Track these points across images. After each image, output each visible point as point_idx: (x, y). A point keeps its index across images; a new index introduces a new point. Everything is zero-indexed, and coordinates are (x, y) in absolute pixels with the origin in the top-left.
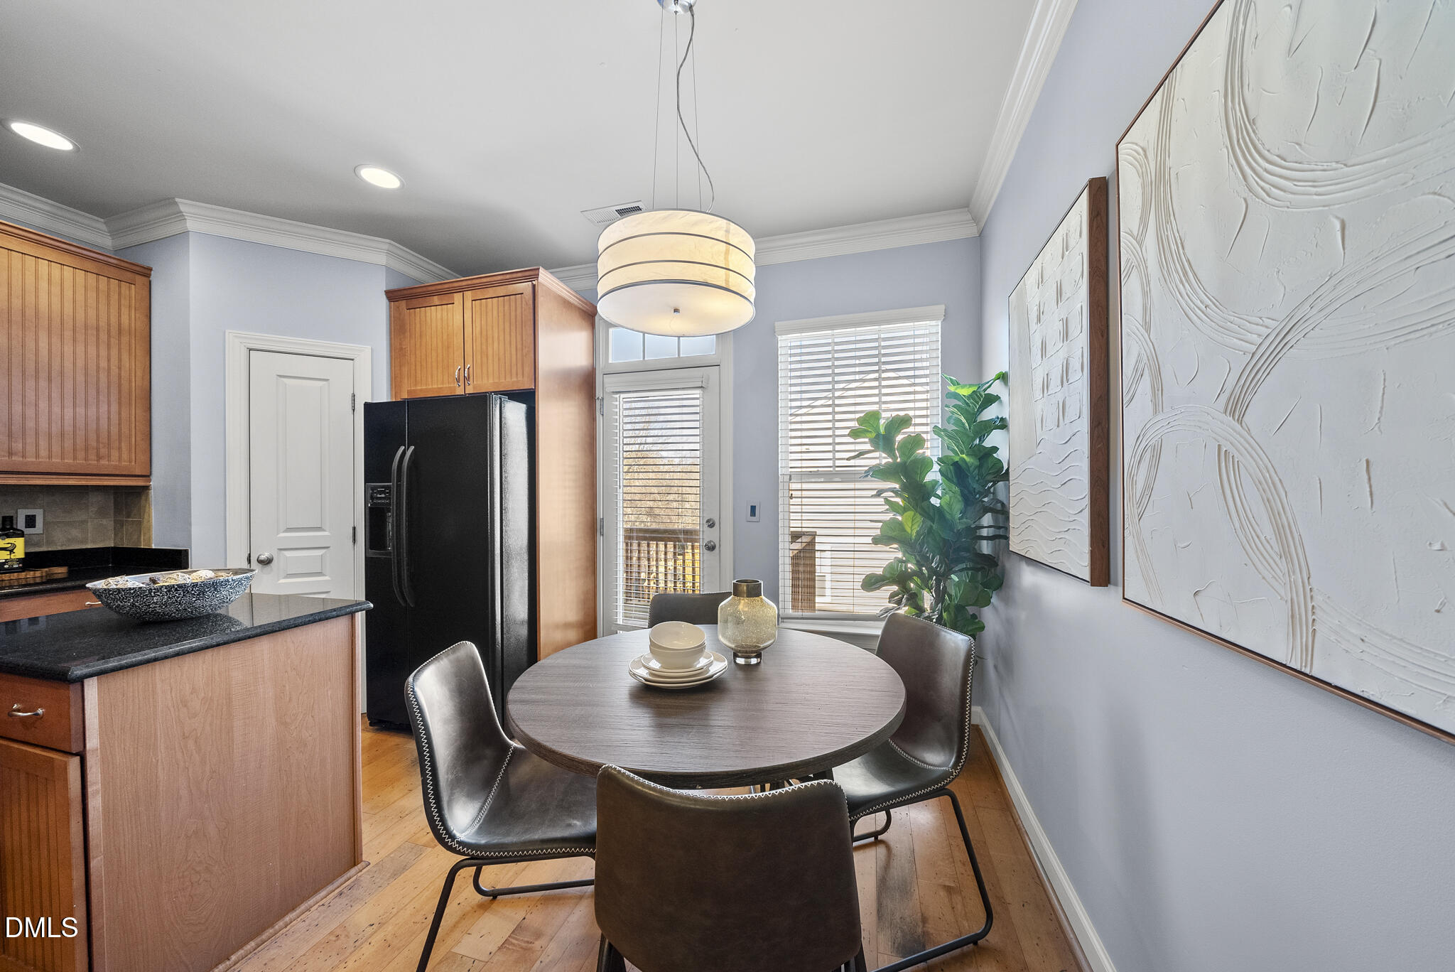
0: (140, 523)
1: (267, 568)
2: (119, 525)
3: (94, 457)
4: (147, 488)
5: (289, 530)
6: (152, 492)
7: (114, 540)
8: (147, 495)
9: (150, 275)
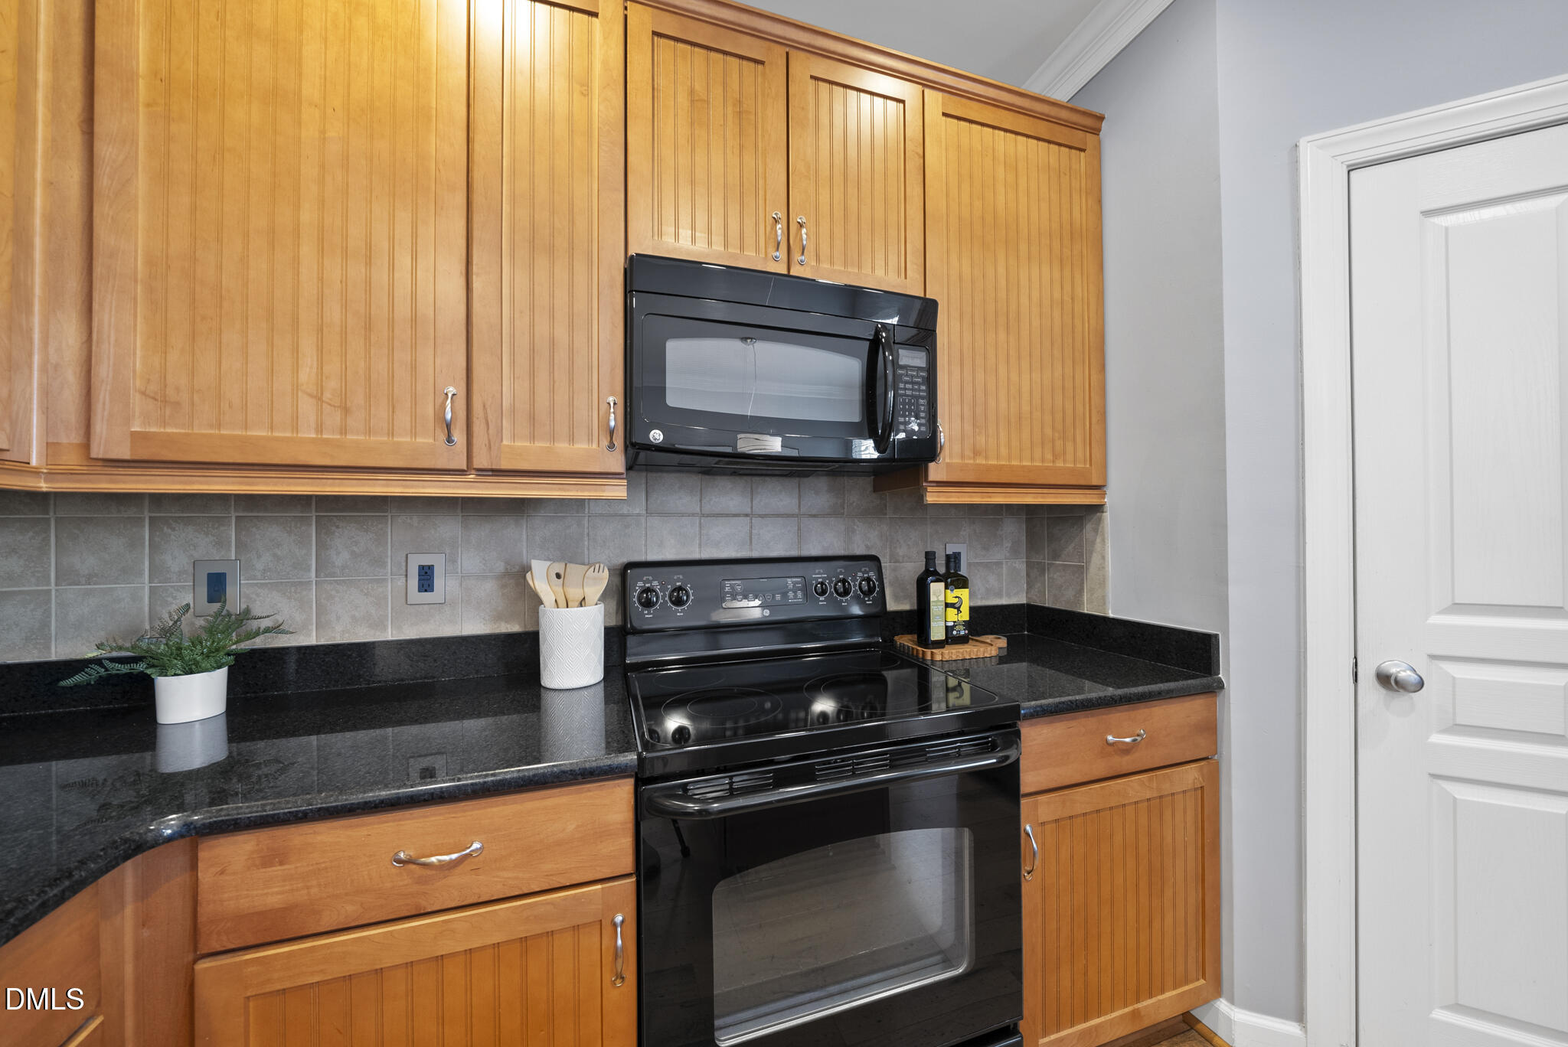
0: (1081, 571)
1: (1402, 700)
2: (1035, 571)
3: (1049, 456)
4: (1098, 508)
5: (1459, 608)
6: (1107, 516)
7: (1027, 593)
8: (1100, 520)
9: (1100, 130)
